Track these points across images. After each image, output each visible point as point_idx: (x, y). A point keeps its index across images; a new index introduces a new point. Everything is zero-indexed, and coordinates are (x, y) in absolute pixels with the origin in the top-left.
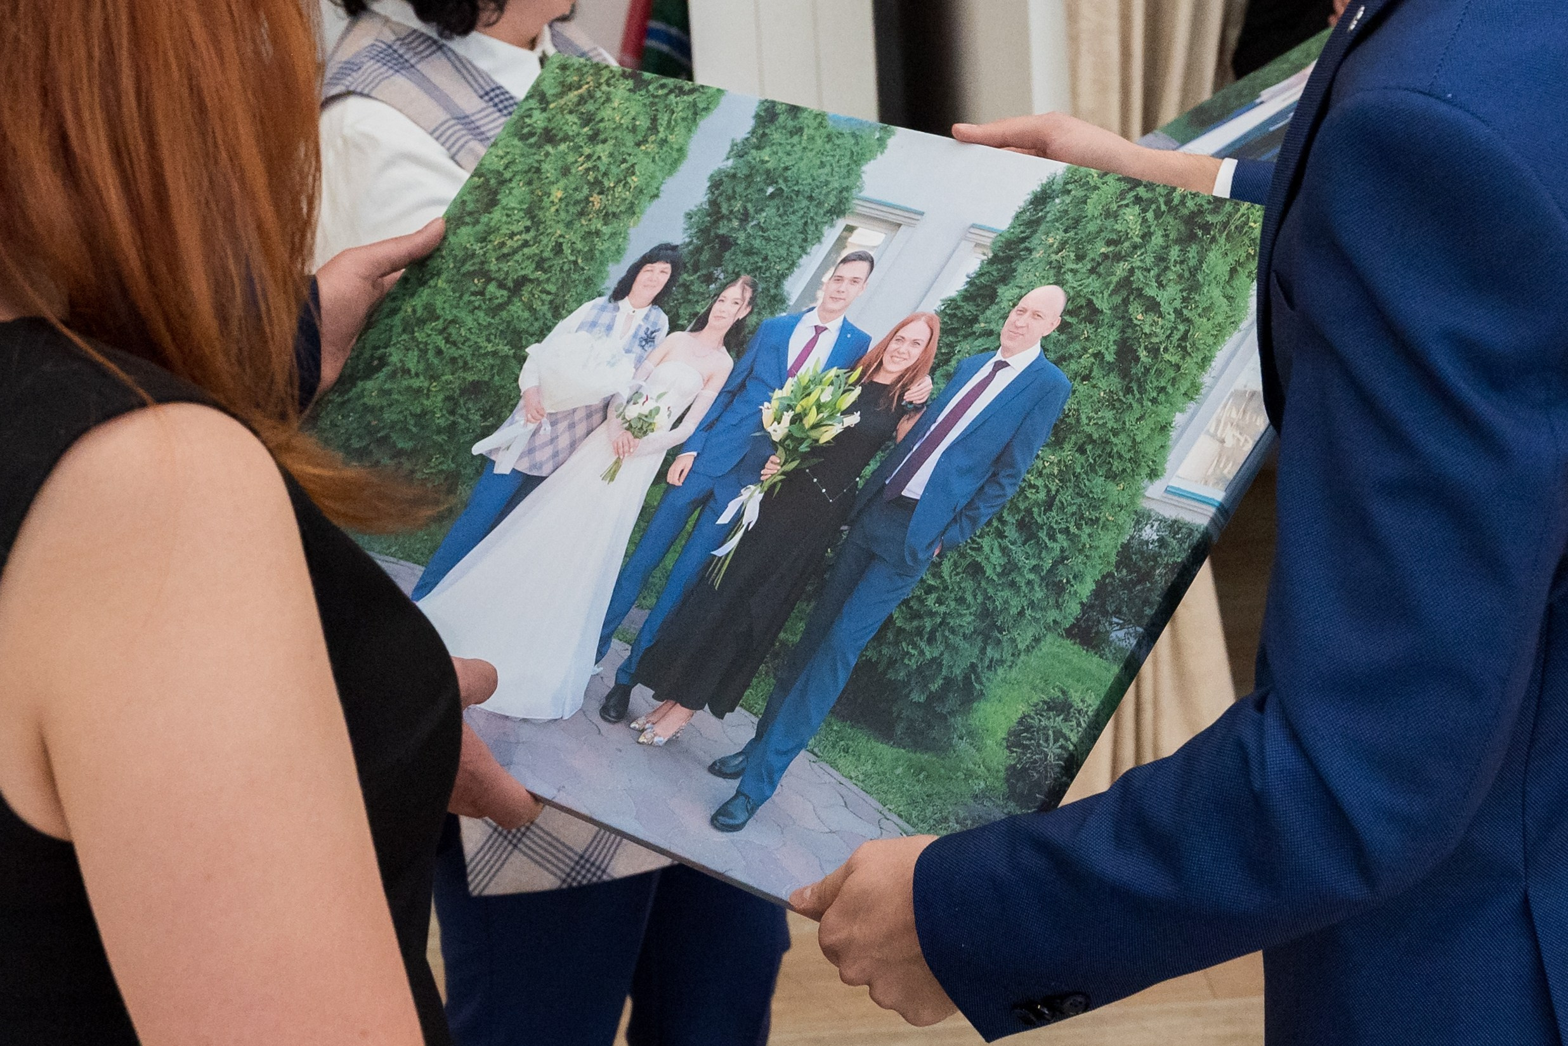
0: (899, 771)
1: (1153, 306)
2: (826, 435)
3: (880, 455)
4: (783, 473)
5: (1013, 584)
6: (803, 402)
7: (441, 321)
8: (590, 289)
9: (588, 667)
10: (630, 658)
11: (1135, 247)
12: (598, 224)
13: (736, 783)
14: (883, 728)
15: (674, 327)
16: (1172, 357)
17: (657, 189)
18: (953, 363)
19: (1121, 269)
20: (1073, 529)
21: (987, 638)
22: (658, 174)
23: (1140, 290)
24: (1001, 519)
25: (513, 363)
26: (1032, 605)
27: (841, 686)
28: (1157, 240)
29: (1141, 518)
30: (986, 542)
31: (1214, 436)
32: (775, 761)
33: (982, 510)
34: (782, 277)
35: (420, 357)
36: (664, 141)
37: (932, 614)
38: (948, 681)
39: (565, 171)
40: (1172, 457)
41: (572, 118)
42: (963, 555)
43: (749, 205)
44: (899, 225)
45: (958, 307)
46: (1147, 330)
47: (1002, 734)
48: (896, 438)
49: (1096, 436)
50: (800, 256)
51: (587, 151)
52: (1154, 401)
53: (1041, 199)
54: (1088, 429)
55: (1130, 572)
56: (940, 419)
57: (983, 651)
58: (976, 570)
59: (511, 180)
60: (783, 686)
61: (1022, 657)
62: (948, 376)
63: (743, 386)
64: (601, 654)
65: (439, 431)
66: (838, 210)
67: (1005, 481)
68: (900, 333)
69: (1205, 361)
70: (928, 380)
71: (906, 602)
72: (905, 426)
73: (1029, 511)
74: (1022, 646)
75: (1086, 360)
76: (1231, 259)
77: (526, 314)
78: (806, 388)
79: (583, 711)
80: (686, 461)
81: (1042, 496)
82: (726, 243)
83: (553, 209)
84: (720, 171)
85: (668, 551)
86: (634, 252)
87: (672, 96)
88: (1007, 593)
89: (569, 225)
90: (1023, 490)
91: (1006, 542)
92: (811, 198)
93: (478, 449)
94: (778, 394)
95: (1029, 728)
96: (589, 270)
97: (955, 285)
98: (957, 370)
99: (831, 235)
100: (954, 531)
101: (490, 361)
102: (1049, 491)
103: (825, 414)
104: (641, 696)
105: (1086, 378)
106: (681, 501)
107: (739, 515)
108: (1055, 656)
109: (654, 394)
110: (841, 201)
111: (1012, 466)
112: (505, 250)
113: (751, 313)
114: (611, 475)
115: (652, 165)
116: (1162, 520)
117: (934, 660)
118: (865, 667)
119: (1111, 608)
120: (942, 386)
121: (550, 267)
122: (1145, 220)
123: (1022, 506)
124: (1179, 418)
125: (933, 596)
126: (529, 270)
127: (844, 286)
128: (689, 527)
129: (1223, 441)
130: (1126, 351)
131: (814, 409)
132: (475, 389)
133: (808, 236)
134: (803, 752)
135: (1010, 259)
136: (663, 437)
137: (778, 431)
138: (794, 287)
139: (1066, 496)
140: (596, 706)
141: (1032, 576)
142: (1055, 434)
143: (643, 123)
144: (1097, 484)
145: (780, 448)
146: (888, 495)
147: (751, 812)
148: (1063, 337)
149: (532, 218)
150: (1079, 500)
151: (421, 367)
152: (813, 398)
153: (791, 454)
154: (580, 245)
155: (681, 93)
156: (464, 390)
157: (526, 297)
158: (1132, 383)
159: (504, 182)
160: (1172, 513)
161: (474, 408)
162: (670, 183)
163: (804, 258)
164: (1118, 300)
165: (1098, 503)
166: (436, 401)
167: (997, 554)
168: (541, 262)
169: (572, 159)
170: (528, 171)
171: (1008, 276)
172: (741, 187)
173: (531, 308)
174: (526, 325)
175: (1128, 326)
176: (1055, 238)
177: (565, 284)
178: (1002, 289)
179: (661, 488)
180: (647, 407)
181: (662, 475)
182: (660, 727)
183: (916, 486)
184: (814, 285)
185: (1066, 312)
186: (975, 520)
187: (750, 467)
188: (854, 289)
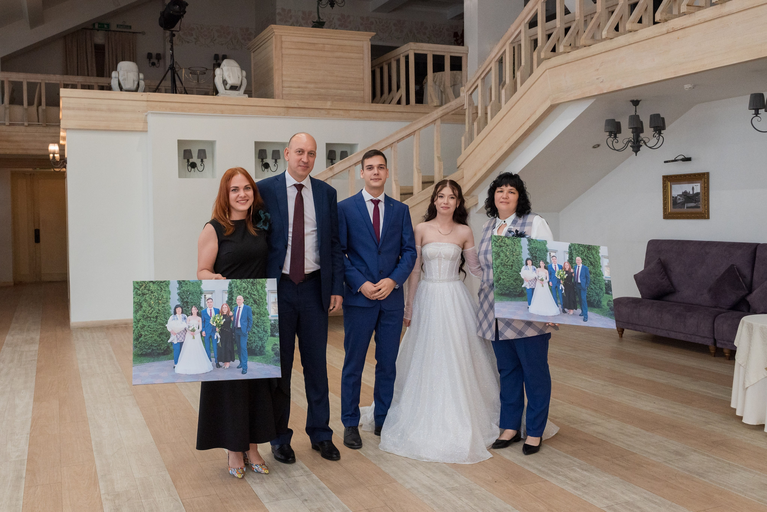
0: (261, 359)
1: (254, 295)
2: (222, 323)
3: (231, 323)
4: (219, 330)
5: (260, 333)
7: (147, 326)
8: (170, 315)
9: (211, 363)
10: (215, 360)
12: (163, 305)
13: (242, 368)
14: (256, 355)
15: (188, 316)
16: (261, 300)
17: (169, 297)
19: (247, 291)
21: (261, 340)
22: (168, 295)
23: (251, 293)
25: (165, 328)
27: (247, 352)
28: (249, 286)
29: (270, 320)
30: (253, 329)
31: (272, 308)
32: (245, 364)
34: (200, 305)
36: (165, 291)
37: (252, 340)
38: (260, 347)
39: (151, 299)
40: (269, 312)
41: (146, 290)
43: (187, 296)
44: (212, 293)
46: (256, 298)
47: (271, 350)
48: (232, 321)
49: (258, 313)
51: (153, 295)
52: (262, 306)
53: (230, 285)
55: (273, 327)
56: (236, 316)
58: (254, 333)
60: (239, 355)
61: (267, 341)
62: (234, 311)
63: (205, 320)
65: (160, 341)
66: (201, 293)
67: (250, 321)
68: (223, 307)
69: (266, 300)
70: (231, 312)
71: (248, 340)
72: (232, 319)
73: (256, 324)
76: (261, 287)
77: (161, 321)
79: (214, 368)
80: (204, 333)
81: (256, 322)
82: (187, 302)
83: (153, 305)
84: (178, 293)
85: (210, 345)
86: (173, 308)
87: (161, 283)
88: (260, 334)
89: (158, 306)
90: (253, 322)
92: (196, 293)
93: (169, 341)
94: (211, 320)
95: (273, 348)
96: (167, 312)
97: (226, 299)
98: (234, 309)
99: (203, 297)
100: (248, 329)
101: (160, 329)
103: (220, 320)
104: (221, 363)
105: (252, 306)
106: (208, 338)
107: (217, 337)
108: (271, 339)
109: (192, 325)
111: (250, 319)
112: (150, 313)
113: (198, 311)
114: (194, 338)
115: (166, 294)
117: (256, 345)
118: (248, 349)
119: (274, 332)
121: (160, 313)
124: (267, 308)
125: (251, 338)
126: (156, 315)
127: (210, 303)
128: (211, 341)
130: (255, 301)
131: (218, 321)
132: (161, 334)
133: (200, 299)
134: (248, 361)
135: (232, 294)
136: (198, 331)
137: (215, 325)
138: (202, 305)
139: (259, 321)
142: (253, 314)
143: (159, 288)
146: (236, 328)
147: (246, 371)
149: (151, 307)
150: (261, 321)
151: (149, 333)
152: (216, 319)
153: (219, 327)
154: (162, 309)
155: (162, 282)
156: (159, 335)
157: (159, 318)
158: (258, 305)
159: (141, 303)
160: (274, 319)
161: (163, 336)
162: (171, 296)
163: (201, 301)
164: (249, 295)
165: (264, 320)
166: (156, 337)
167: (255, 330)
168: (158, 313)
169: (150, 297)
170: (144, 300)
171: (233, 296)
172: (183, 294)
173: (161, 320)
174: (163, 322)
175: (253, 298)
176: (236, 289)
177: (164, 315)
178: (233, 298)
179: (203, 337)
180: (192, 328)
181: (202, 336)
182: (226, 366)
183: (239, 326)
184: (205, 305)
185: (244, 298)
186: (250, 327)
187: (214, 331)
188: (212, 303)
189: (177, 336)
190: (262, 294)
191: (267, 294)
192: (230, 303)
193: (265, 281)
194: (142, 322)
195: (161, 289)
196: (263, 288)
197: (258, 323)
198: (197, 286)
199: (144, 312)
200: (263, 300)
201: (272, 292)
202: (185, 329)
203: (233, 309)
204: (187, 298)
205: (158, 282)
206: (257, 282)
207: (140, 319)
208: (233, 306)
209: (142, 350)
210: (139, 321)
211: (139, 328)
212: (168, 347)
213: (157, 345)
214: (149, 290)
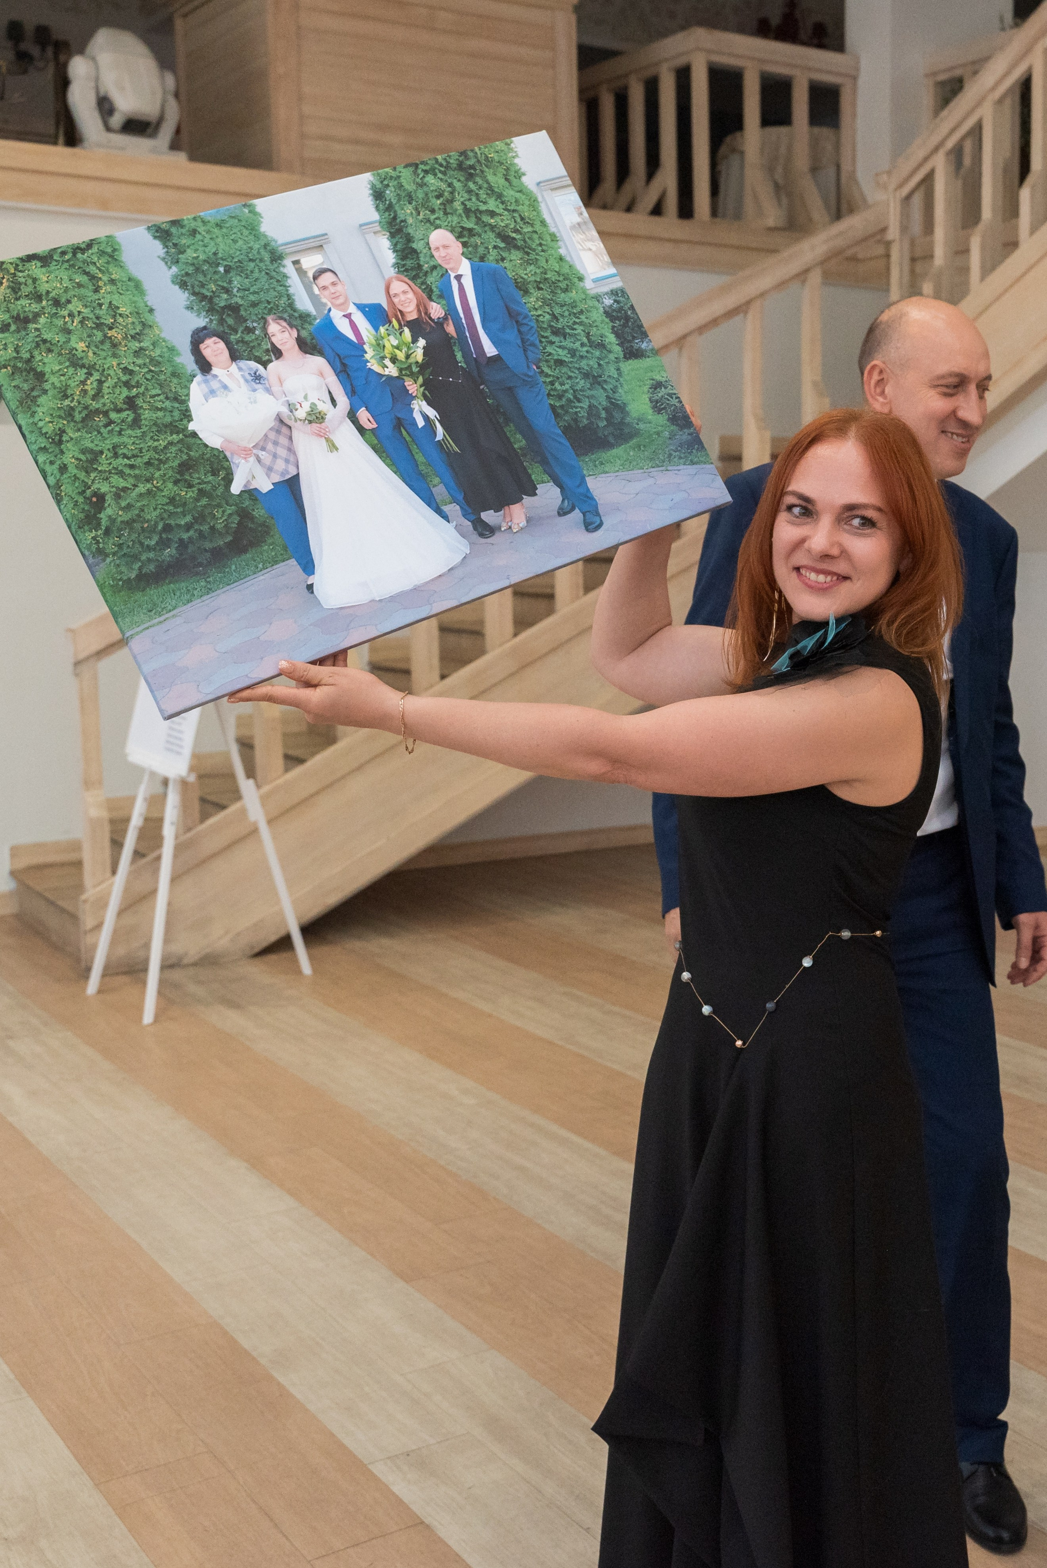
0: (631, 453)
1: (492, 214)
3: (456, 349)
4: (421, 386)
6: (386, 351)
7: (106, 452)
8: (183, 378)
9: (450, 528)
10: (461, 507)
11: (452, 193)
12: (135, 345)
13: (577, 511)
14: (605, 443)
15: (265, 364)
16: (527, 229)
17: (147, 306)
18: (435, 289)
19: (457, 205)
20: (577, 320)
21: (599, 383)
22: (135, 299)
23: (478, 210)
24: (543, 337)
25: (191, 440)
26: (599, 358)
27: (568, 444)
28: (457, 185)
29: (598, 298)
30: (549, 349)
31: (584, 249)
32: (581, 490)
33: (532, 339)
34: (291, 305)
35: (122, 477)
36: (112, 282)
37: (566, 391)
38: (606, 409)
39: (67, 331)
40: (578, 267)
41: (23, 302)
42: (547, 361)
43: (220, 283)
44: (322, 246)
45: (404, 265)
46: (503, 225)
47: (651, 411)
48: (452, 337)
49: (538, 280)
50: (287, 290)
51: (66, 313)
52: (543, 251)
53: (378, 195)
54: (533, 278)
55: (620, 321)
56: (462, 315)
57: (605, 389)
58: (560, 363)
59: (32, 357)
60: (544, 462)
61: (621, 379)
62: (441, 296)
63: (344, 365)
64: (446, 518)
65: (197, 500)
66: (276, 257)
67: (525, 321)
68: (392, 292)
69: (543, 223)
70: (434, 304)
71: (549, 395)
72: (450, 329)
73: (551, 326)
74: (616, 376)
75: (493, 253)
76: (500, 175)
77: (160, 414)
78: (379, 345)
79: (472, 544)
80: (363, 415)
81: (548, 317)
82: (233, 308)
83: (90, 354)
84: (175, 276)
85: (413, 455)
86: (184, 345)
87: (79, 255)
88: (584, 361)
89: (115, 355)
90: (537, 320)
91: (557, 344)
92: (251, 260)
93: (236, 488)
94: (367, 357)
95: (657, 402)
96: (168, 369)
97: (390, 257)
98: (441, 291)
99: (289, 269)
100: (529, 353)
101: (173, 449)
102: (548, 313)
103: (404, 348)
104: (488, 516)
105: (503, 259)
106: (388, 430)
107: (426, 418)
108: (632, 370)
109: (301, 399)
110: (272, 253)
111: (519, 314)
112: (92, 393)
113: (298, 331)
114: (333, 447)
115: (123, 297)
116: (607, 294)
117: (590, 406)
118: (567, 430)
119: (630, 338)
120: (444, 302)
121: (138, 382)
122: (441, 180)
123: (545, 326)
124: (562, 251)
125: (557, 385)
126: (125, 393)
128: (408, 439)
129: (590, 250)
130: (505, 238)
131: (396, 351)
132: (185, 467)
134: (587, 479)
135: (400, 231)
136: (336, 415)
137: (392, 370)
138: (304, 303)
139: (557, 310)
140: (475, 537)
141: (585, 349)
142: (521, 290)
143: (81, 279)
144: (562, 297)
145: (405, 378)
146: (483, 361)
147: (598, 514)
148: (470, 249)
149: (83, 366)
150: (565, 308)
151: (132, 481)
152: (389, 347)
153: (413, 375)
154: (140, 361)
155: (83, 251)
156: (181, 473)
157: (145, 406)
158: (526, 249)
159: (29, 361)
160: (606, 289)
161: (201, 476)
162: (152, 300)
163: (291, 291)
164: (473, 219)
165: (573, 305)
166: (170, 488)
167: (560, 351)
168: (127, 384)
169: (60, 322)
170: (38, 345)
171: (409, 239)
172: (201, 278)
173: (158, 409)
174: (168, 419)
175: (492, 228)
176: (409, 209)
177: (161, 386)
178: (414, 246)
179: (369, 435)
180: (306, 407)
181: (361, 430)
182: (515, 521)
183: (490, 350)
184: (314, 299)
185: (458, 238)
186: (533, 345)
187: (402, 397)
188: (339, 288)
189: (259, 460)
190: (517, 201)
191: (540, 199)
192: (412, 269)
193: (504, 148)
194: (77, 441)
195: (92, 278)
196: (511, 178)
197: (557, 320)
198: (246, 232)
199: (66, 396)
200: (532, 225)
201: (554, 186)
202: (281, 421)
203: (436, 291)
204: (227, 291)
205: (63, 253)
206: (479, 161)
207: (62, 431)
208: (430, 280)
209: (135, 558)
210: (61, 442)
211: (72, 470)
212: (244, 515)
213: (188, 518)
214: (38, 298)
